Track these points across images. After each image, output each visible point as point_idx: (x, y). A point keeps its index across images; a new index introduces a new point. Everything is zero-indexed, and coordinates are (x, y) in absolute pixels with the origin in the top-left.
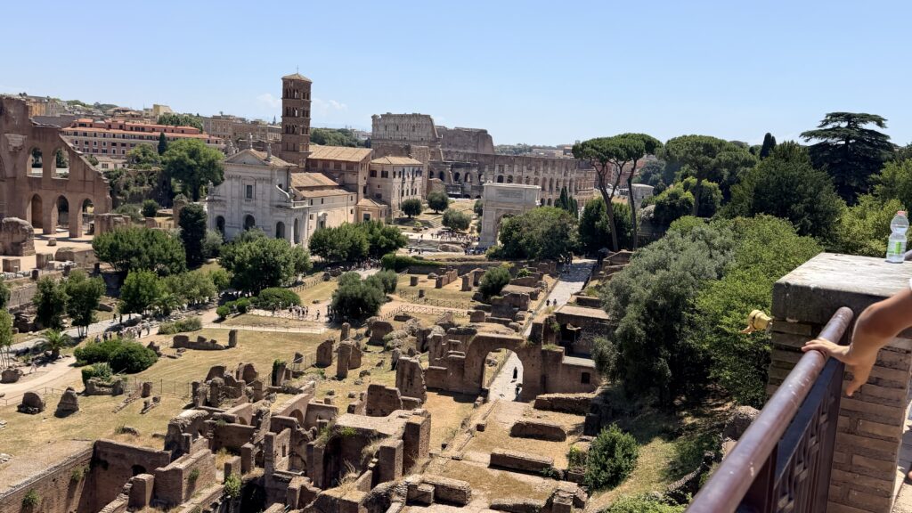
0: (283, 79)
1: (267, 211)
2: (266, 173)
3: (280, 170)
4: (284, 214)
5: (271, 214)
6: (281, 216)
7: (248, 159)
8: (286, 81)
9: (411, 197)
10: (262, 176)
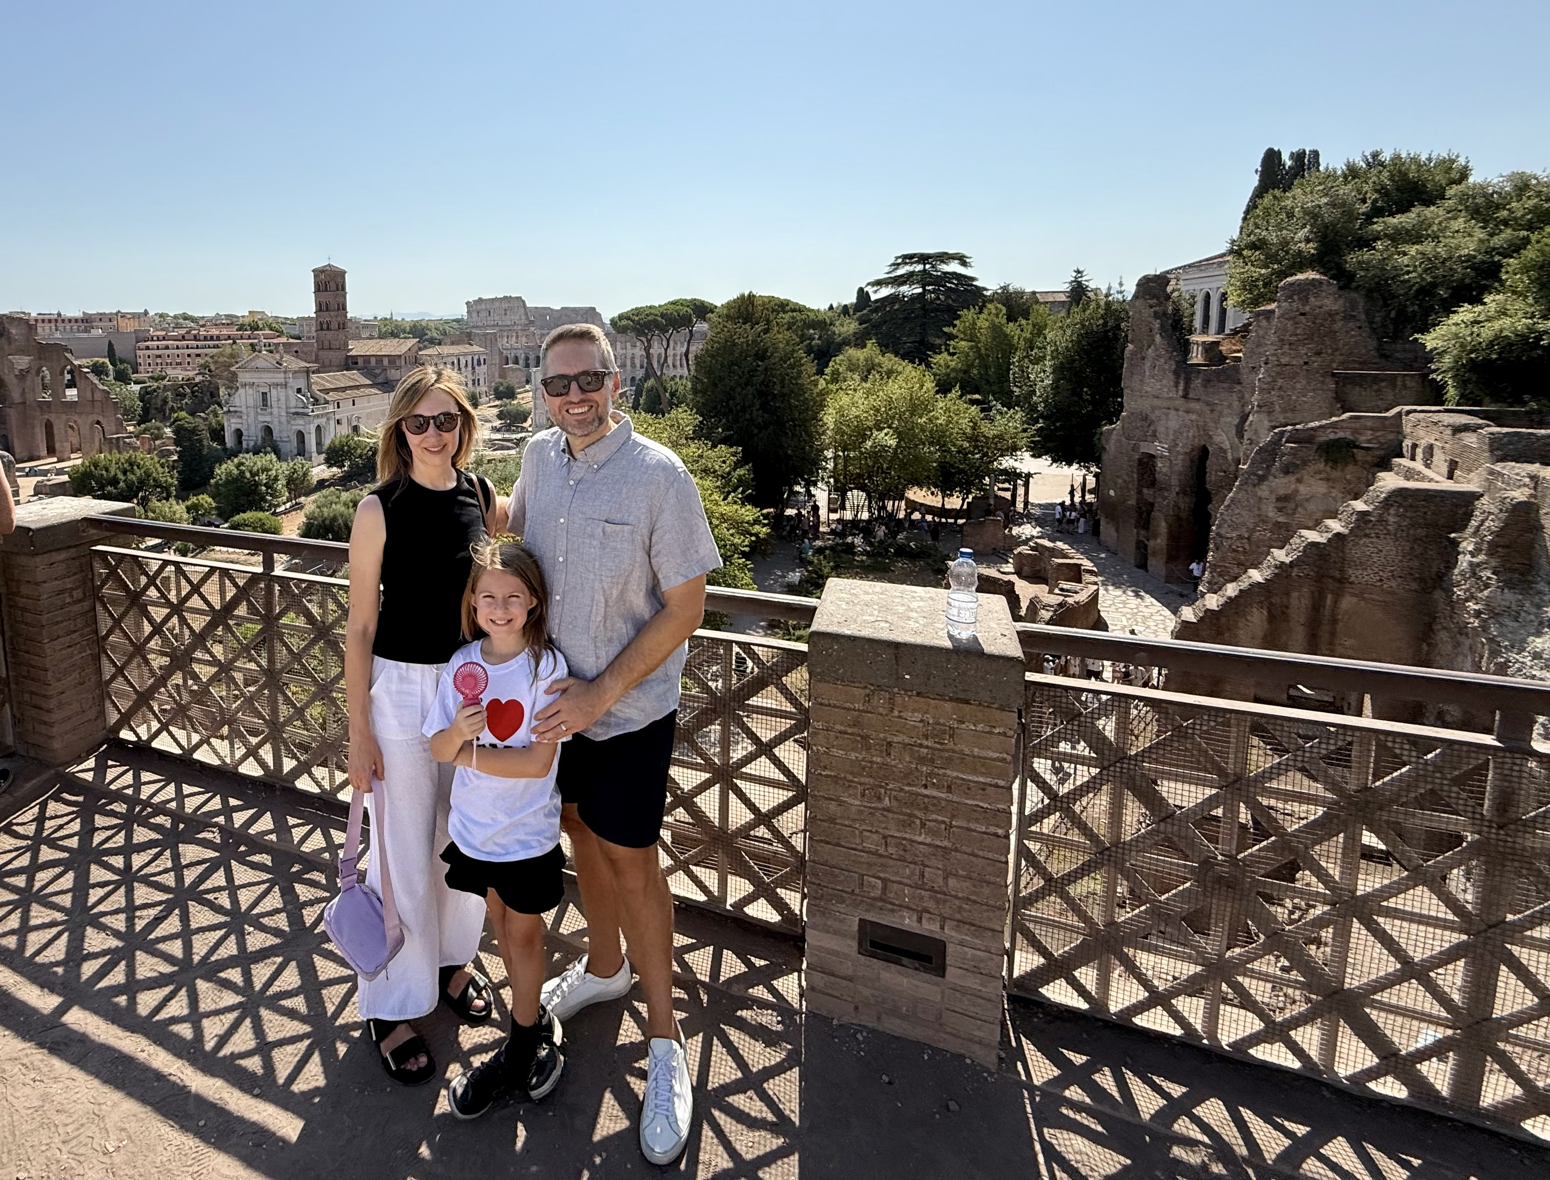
0: (314, 271)
1: (284, 419)
2: (279, 378)
3: (297, 371)
4: (302, 422)
5: (288, 422)
6: (299, 424)
7: (260, 363)
8: (317, 273)
10: (275, 381)
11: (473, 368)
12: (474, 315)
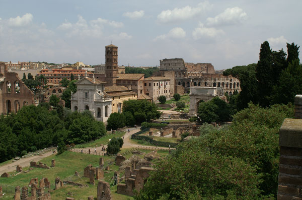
0: (106, 47)
2: (92, 88)
3: (98, 85)
5: (95, 105)
6: (99, 105)
7: (86, 82)
8: (107, 48)
9: (164, 95)
11: (165, 86)
12: (163, 65)
